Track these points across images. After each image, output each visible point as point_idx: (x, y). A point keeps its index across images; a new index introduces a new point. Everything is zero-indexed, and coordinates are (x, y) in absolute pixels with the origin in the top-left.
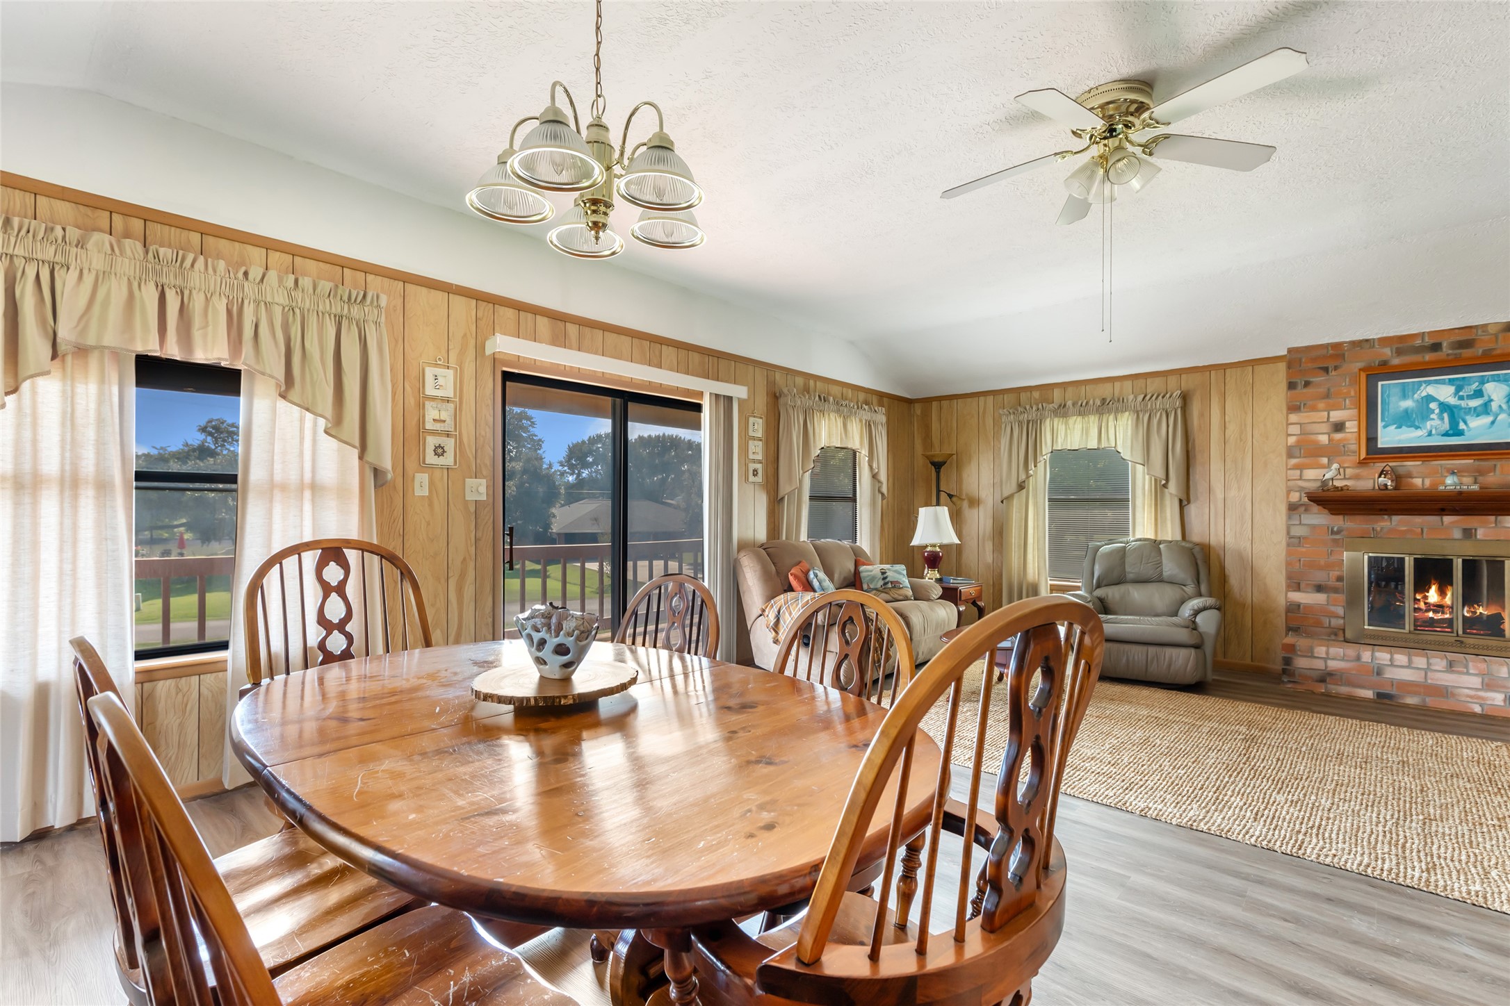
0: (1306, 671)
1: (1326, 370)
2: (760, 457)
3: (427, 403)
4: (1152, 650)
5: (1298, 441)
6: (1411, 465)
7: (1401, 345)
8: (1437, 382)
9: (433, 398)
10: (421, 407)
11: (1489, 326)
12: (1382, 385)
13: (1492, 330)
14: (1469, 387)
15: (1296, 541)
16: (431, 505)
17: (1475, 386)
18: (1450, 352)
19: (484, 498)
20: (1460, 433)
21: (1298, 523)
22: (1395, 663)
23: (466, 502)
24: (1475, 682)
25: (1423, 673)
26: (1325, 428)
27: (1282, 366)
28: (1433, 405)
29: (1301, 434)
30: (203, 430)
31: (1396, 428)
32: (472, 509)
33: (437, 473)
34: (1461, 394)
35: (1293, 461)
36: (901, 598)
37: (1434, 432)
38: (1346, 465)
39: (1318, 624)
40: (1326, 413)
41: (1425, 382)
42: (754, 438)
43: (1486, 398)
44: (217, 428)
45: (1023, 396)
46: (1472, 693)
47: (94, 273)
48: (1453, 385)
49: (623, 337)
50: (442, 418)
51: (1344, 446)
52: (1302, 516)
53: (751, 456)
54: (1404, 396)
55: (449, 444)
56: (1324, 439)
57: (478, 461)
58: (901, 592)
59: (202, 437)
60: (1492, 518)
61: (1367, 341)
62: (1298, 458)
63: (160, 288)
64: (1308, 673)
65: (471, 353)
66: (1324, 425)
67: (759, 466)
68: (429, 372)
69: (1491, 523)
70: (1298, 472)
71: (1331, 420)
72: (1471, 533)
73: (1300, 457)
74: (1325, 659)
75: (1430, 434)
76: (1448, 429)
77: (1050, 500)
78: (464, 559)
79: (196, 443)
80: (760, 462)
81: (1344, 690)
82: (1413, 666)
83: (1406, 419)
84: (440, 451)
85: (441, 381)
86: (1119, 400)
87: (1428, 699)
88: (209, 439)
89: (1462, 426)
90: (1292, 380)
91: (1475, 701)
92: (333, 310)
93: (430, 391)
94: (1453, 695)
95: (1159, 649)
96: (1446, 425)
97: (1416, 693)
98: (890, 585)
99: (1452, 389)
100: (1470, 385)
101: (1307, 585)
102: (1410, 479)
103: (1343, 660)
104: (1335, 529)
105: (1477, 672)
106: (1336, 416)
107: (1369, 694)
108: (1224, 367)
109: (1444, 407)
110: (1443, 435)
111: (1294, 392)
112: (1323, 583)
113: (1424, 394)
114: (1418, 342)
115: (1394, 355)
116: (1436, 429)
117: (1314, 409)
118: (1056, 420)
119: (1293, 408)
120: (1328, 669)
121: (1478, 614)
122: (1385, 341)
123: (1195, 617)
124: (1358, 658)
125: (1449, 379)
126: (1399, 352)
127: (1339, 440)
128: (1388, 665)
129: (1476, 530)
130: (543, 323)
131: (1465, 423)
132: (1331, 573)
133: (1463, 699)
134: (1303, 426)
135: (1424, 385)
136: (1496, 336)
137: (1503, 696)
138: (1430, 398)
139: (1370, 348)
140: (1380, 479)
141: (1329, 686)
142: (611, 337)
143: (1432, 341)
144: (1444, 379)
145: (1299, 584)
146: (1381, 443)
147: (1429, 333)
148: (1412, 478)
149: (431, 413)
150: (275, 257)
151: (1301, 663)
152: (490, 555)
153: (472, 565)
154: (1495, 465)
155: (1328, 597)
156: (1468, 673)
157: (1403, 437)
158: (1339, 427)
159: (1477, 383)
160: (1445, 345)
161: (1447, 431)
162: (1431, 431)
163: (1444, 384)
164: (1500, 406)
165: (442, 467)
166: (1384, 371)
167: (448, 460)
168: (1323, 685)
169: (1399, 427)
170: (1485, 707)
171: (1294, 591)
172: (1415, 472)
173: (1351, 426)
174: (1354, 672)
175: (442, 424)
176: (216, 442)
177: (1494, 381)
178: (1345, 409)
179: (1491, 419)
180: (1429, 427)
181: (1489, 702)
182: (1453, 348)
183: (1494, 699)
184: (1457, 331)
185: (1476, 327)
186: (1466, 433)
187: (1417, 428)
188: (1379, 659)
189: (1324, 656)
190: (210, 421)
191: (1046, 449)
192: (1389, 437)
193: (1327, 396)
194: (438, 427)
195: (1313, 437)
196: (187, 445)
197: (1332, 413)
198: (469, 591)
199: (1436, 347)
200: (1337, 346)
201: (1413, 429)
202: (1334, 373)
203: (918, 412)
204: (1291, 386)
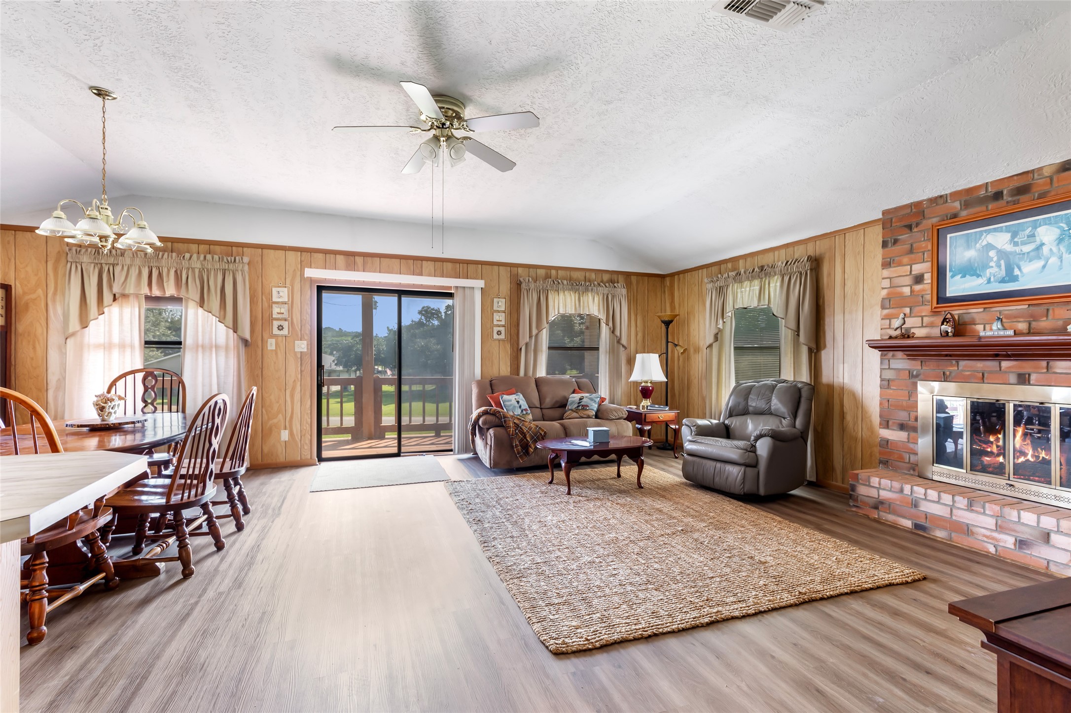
0: (865, 497)
1: (910, 227)
2: (503, 323)
3: (273, 305)
4: (719, 465)
5: (888, 294)
6: (975, 311)
7: (968, 198)
8: (995, 230)
9: (277, 303)
10: (270, 307)
11: (1044, 168)
12: (950, 237)
13: (1047, 172)
14: (1023, 233)
15: (886, 383)
16: (276, 354)
17: (1028, 231)
18: (1010, 199)
19: (305, 350)
20: (1015, 279)
21: (888, 367)
22: (928, 498)
23: (295, 353)
24: (990, 522)
25: (949, 509)
26: (908, 280)
27: (879, 229)
28: (992, 254)
29: (890, 287)
30: (420, 312)
31: (961, 277)
32: (299, 356)
33: (280, 339)
34: (1016, 240)
35: (886, 312)
36: (585, 416)
37: (992, 279)
38: (923, 314)
39: (901, 459)
40: (909, 267)
41: (985, 231)
42: (498, 311)
43: (1038, 243)
44: (426, 311)
45: (723, 266)
46: (988, 533)
47: (127, 266)
48: (1009, 232)
49: (394, 260)
50: (282, 312)
51: (922, 297)
52: (891, 360)
53: (495, 323)
54: (968, 247)
55: (285, 324)
56: (907, 291)
57: (302, 332)
58: (586, 412)
59: (419, 316)
60: (1044, 364)
61: (941, 197)
62: (888, 309)
63: (150, 268)
64: (866, 499)
65: (298, 279)
66: (908, 278)
67: (502, 329)
68: (275, 290)
69: (1043, 368)
70: (888, 321)
71: (913, 273)
72: (1025, 377)
73: (889, 308)
74: (878, 489)
75: (989, 281)
76: (1004, 275)
77: (736, 348)
78: (295, 381)
79: (417, 320)
80: (503, 326)
81: (891, 518)
82: (941, 501)
83: (969, 270)
84: (280, 328)
85: (281, 294)
86: (772, 267)
87: (953, 534)
88: (423, 317)
89: (1016, 272)
90: (885, 239)
91: (990, 541)
92: (221, 267)
93: (275, 299)
94: (973, 533)
95: (722, 465)
96: (1003, 273)
97: (945, 528)
98: (580, 408)
99: (1008, 236)
100: (1024, 230)
101: (894, 423)
102: (974, 326)
103: (890, 491)
104: (915, 373)
105: (992, 514)
106: (918, 268)
107: (908, 524)
108: (844, 232)
109: (1001, 254)
110: (1000, 282)
111: (886, 249)
112: (905, 422)
113: (985, 243)
114: (982, 192)
115: (963, 207)
116: (994, 276)
117: (900, 264)
118: (736, 286)
119: (886, 264)
120: (880, 498)
121: (1041, 458)
122: (955, 195)
123: (756, 442)
124: (901, 491)
125: (1006, 226)
126: (966, 205)
127: (919, 291)
128: (923, 499)
129: (1029, 375)
130: (340, 259)
131: (1020, 269)
132: (911, 413)
133: (980, 538)
134: (892, 279)
135: (985, 234)
136: (1051, 178)
137: (1013, 539)
138: (990, 247)
139: (944, 203)
140: (943, 327)
141: (881, 513)
142: (385, 261)
143: (994, 190)
144: (1002, 227)
145: (888, 421)
146: (949, 294)
147: (992, 183)
148: (975, 324)
149: (276, 310)
150: (202, 247)
151: (862, 490)
152: (309, 379)
153: (299, 383)
154: (1048, 310)
155: (908, 434)
156: (984, 513)
157: (967, 285)
158: (919, 279)
159: (1030, 228)
160: (1005, 192)
161: (1004, 278)
162: (990, 278)
163: (1002, 231)
164: (1051, 250)
165: (282, 336)
166: (955, 223)
167: (285, 332)
168: (876, 511)
169: (964, 276)
170: (999, 548)
171: (884, 428)
172: (978, 318)
173: (927, 277)
174: (898, 503)
175: (281, 315)
176: (426, 319)
177: (1046, 224)
178: (924, 262)
179: (1042, 263)
180: (988, 275)
181: (1001, 544)
182: (1012, 196)
183: (1005, 542)
184: (1015, 178)
185: (1033, 171)
186: (1020, 279)
187: (978, 276)
188: (916, 493)
189: (877, 486)
190: (423, 308)
191: (729, 308)
192: (955, 287)
193: (911, 251)
194: (280, 316)
195: (899, 289)
196: (413, 321)
197: (914, 266)
198: (297, 397)
199: (998, 196)
200: (918, 204)
201: (975, 277)
202: (915, 230)
203: (668, 284)
204: (885, 244)
